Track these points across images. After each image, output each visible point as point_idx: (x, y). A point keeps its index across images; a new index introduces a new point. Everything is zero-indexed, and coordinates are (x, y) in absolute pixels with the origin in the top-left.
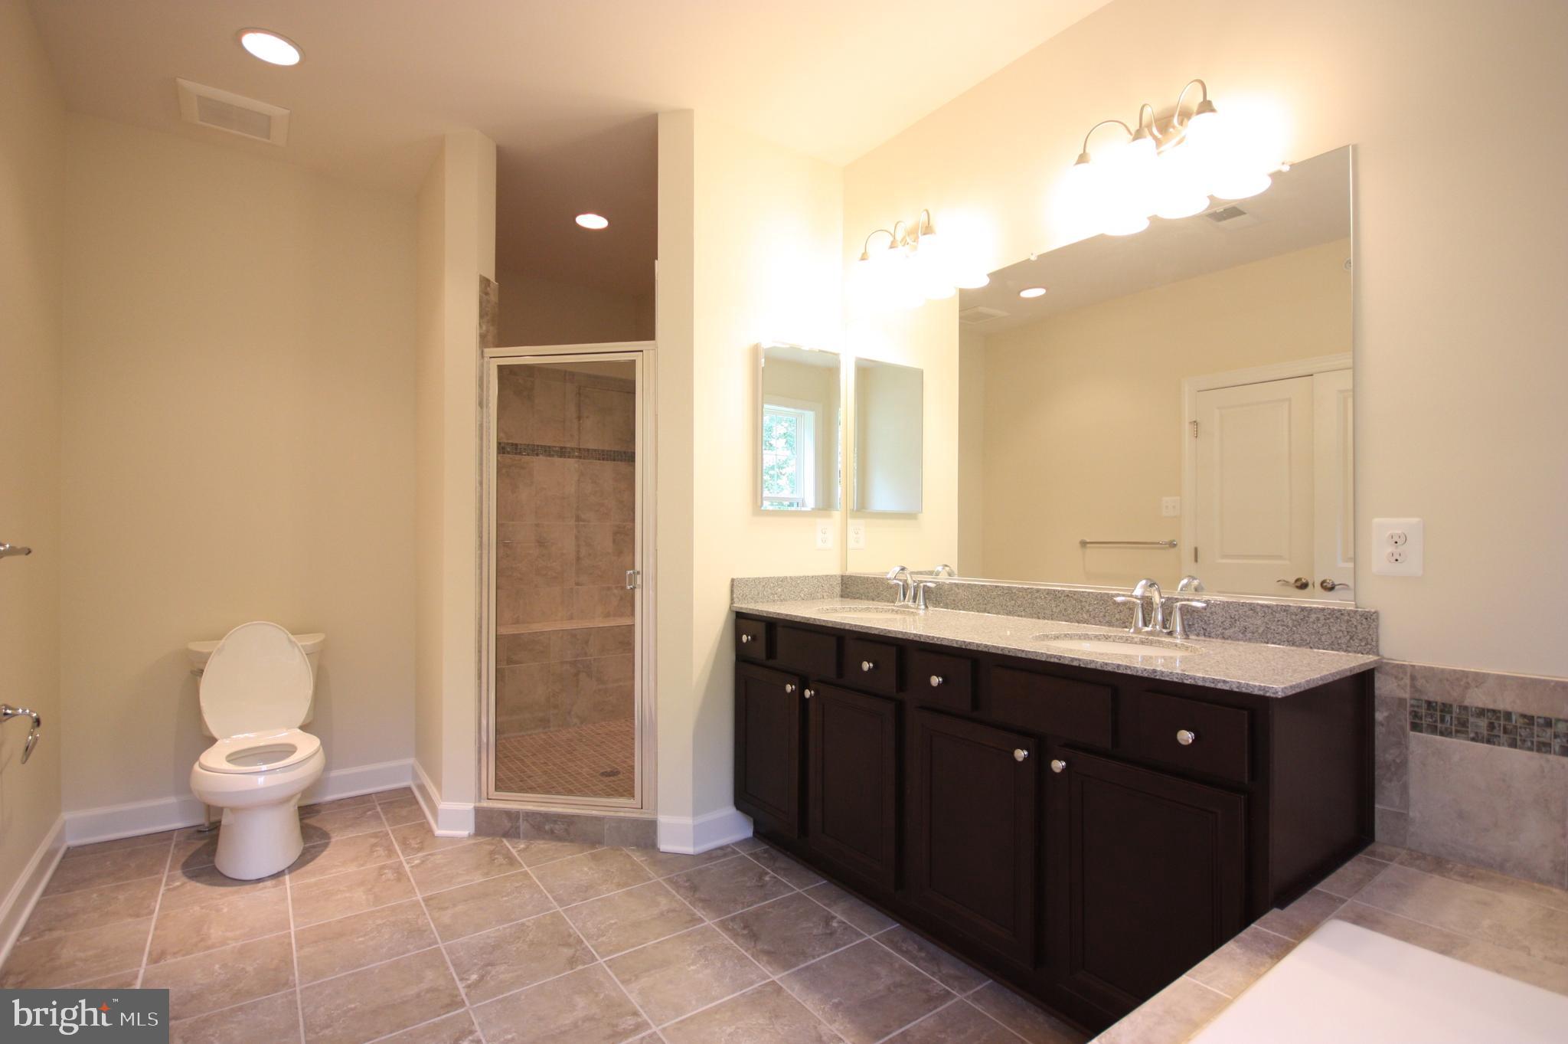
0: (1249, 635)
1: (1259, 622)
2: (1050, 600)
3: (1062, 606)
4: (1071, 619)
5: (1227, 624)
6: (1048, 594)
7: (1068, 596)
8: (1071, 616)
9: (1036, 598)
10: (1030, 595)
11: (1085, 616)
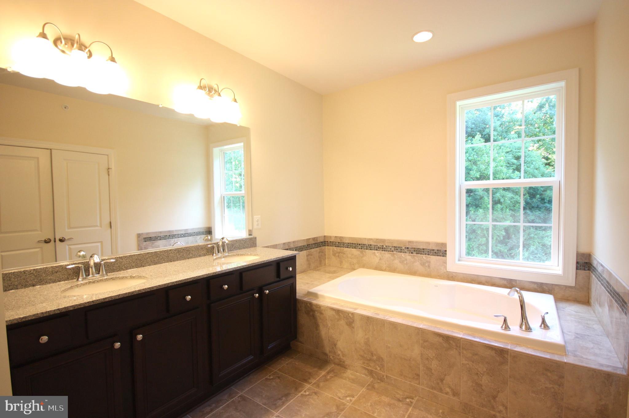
0: (236, 248)
1: (238, 244)
2: (176, 253)
3: (182, 254)
4: (185, 258)
5: (231, 247)
6: (175, 251)
7: (184, 249)
8: (185, 257)
9: (170, 253)
10: (167, 253)
11: (191, 255)
